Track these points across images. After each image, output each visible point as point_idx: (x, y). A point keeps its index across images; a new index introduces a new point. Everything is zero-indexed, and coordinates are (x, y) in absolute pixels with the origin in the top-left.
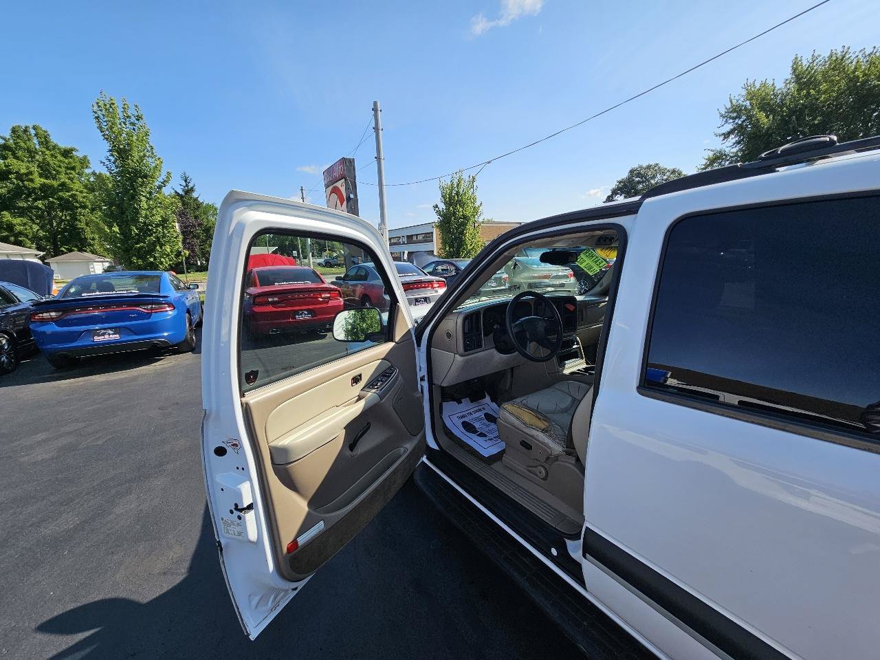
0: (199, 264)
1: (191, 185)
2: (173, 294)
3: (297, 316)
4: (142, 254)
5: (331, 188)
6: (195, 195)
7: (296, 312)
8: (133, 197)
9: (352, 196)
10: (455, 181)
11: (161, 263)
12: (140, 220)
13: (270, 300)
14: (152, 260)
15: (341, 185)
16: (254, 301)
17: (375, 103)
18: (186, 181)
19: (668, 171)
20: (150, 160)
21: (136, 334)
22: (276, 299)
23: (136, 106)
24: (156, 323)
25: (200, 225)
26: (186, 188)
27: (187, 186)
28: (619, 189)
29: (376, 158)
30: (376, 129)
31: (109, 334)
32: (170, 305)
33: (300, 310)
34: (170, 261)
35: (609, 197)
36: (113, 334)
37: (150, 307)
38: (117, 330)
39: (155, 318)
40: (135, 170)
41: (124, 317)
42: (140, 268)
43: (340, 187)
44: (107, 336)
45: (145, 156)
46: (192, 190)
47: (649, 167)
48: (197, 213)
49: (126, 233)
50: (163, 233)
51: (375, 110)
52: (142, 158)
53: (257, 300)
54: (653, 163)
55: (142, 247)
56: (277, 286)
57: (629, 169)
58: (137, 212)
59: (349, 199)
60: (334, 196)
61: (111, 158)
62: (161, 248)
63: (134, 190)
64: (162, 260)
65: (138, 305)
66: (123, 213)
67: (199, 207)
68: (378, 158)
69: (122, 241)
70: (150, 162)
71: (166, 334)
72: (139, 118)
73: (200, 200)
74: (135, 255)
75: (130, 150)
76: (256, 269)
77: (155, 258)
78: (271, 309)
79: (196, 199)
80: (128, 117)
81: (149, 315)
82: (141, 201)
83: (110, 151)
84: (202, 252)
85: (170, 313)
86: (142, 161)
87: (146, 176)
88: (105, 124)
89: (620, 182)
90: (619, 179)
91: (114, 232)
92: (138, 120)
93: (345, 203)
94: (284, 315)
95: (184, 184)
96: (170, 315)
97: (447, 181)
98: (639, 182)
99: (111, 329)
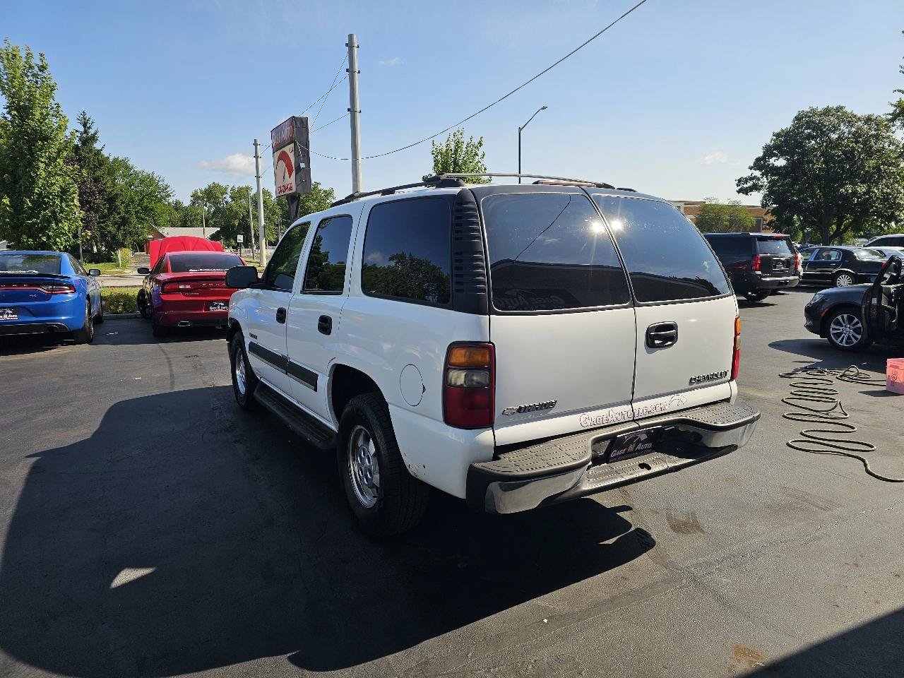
0: (95, 250)
1: (92, 132)
2: (74, 277)
3: (211, 308)
4: (34, 232)
5: (279, 152)
6: (97, 146)
7: (211, 303)
8: (30, 164)
9: (302, 165)
10: (453, 146)
11: (55, 243)
12: (36, 191)
13: (181, 287)
14: (44, 239)
15: (289, 149)
16: (163, 288)
17: (351, 37)
18: (85, 125)
19: (859, 119)
20: (54, 120)
21: (35, 316)
22: (188, 287)
23: (41, 55)
24: (54, 305)
25: (101, 192)
26: (85, 135)
27: (85, 132)
28: (776, 147)
29: (349, 110)
30: (351, 71)
31: (8, 314)
32: (71, 287)
33: (215, 301)
34: (66, 241)
35: (758, 160)
36: (11, 314)
37: (50, 287)
38: (16, 310)
39: (54, 300)
40: (36, 131)
41: (25, 296)
42: (29, 248)
43: (288, 153)
44: (5, 316)
45: (48, 114)
46: (93, 138)
47: (827, 112)
48: (98, 173)
49: (17, 206)
50: (61, 207)
51: (350, 45)
52: (44, 117)
53: (167, 287)
54: (834, 105)
55: (36, 223)
56: (192, 272)
57: (795, 114)
58: (33, 182)
59: (298, 169)
60: (282, 163)
61: (8, 116)
62: (57, 224)
63: (32, 155)
64: (57, 239)
65: (39, 285)
66: (15, 182)
67: (101, 165)
68: (352, 111)
69: (12, 216)
70: (53, 122)
71: (63, 318)
72: (42, 68)
73: (105, 153)
74: (25, 233)
75: (31, 108)
76: (168, 254)
77: (49, 237)
78: (181, 297)
79: (98, 153)
80: (31, 67)
81: (48, 297)
82: (38, 168)
83: (8, 107)
84: (102, 233)
85: (70, 296)
86: (44, 119)
87: (46, 139)
88: (5, 77)
89: (778, 135)
90: (778, 131)
91: (4, 204)
92: (40, 70)
93: (294, 173)
94: (198, 305)
95: (82, 129)
96: (70, 298)
97: (441, 143)
98: (809, 137)
99: (10, 308)
